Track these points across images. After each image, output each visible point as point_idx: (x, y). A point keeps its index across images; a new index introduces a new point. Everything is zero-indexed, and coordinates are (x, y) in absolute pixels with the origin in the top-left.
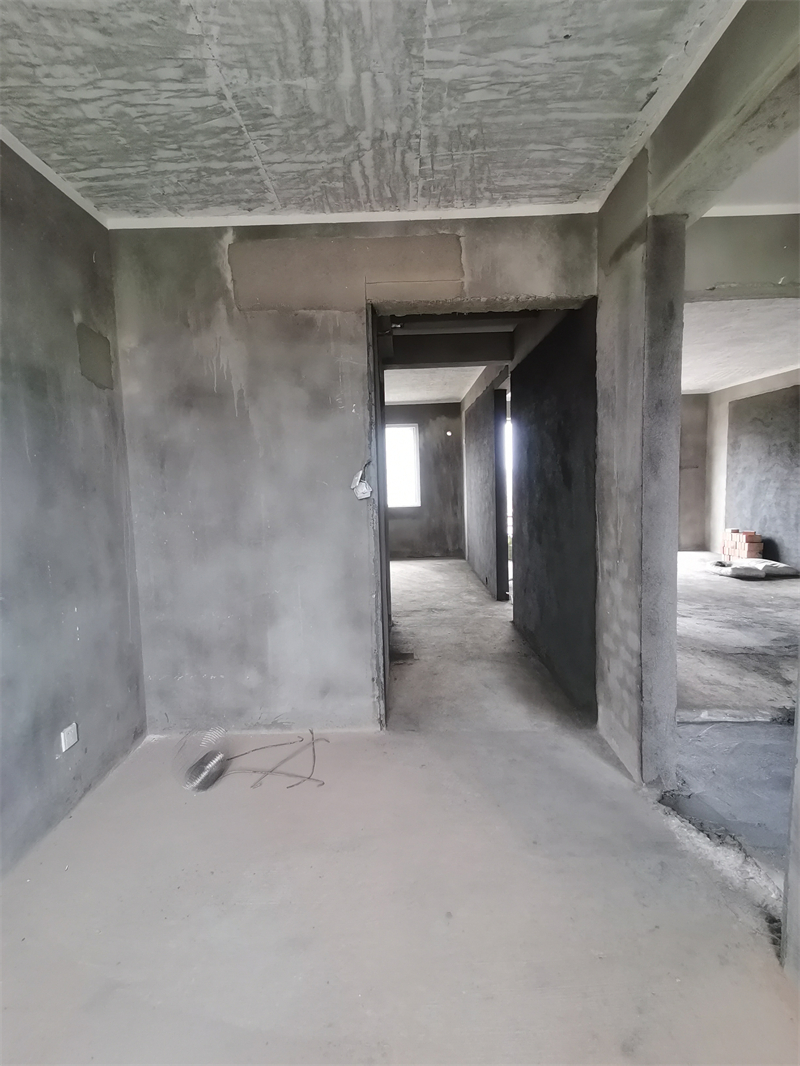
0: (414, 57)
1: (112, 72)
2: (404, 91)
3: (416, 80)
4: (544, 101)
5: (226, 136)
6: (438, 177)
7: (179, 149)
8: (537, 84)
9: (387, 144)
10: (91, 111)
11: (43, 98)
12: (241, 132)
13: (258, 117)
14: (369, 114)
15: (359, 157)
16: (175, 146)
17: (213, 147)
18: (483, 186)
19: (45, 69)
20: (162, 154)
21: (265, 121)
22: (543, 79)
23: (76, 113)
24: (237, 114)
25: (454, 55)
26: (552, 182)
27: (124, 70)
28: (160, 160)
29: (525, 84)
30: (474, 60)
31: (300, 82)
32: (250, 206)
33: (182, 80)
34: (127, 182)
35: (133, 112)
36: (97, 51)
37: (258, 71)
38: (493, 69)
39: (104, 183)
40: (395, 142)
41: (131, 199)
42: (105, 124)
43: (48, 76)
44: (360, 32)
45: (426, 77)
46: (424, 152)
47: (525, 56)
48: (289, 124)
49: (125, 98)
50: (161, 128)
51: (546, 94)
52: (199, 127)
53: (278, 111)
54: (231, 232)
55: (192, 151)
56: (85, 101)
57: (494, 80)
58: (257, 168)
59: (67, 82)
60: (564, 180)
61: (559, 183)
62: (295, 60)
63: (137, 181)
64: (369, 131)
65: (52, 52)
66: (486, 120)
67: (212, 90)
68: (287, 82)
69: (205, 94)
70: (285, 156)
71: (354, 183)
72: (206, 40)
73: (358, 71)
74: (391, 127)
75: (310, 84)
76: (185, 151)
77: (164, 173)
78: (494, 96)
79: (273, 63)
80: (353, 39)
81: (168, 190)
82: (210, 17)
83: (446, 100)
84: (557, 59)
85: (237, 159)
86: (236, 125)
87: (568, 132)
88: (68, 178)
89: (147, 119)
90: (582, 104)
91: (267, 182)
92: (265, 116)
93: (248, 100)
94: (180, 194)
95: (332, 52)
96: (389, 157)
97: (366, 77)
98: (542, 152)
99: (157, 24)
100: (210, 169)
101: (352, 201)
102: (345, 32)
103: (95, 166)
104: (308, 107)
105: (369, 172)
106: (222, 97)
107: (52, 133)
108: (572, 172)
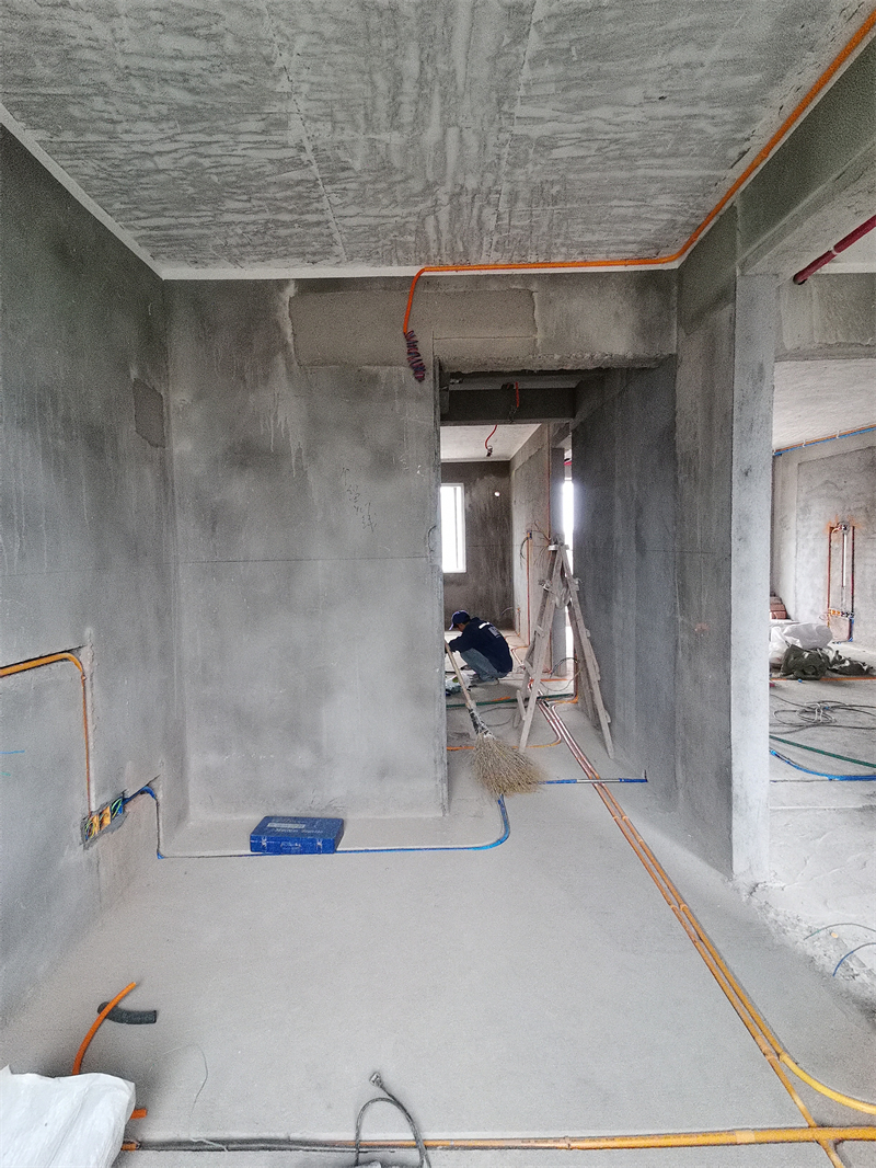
0: (505, 113)
1: (192, 127)
2: (490, 148)
3: (505, 136)
4: (632, 158)
5: (300, 188)
6: (514, 232)
7: (249, 201)
8: (627, 141)
9: (464, 199)
10: (162, 162)
11: (118, 152)
12: (316, 185)
13: (335, 170)
14: (450, 170)
15: (435, 212)
16: (245, 197)
17: (286, 199)
18: (559, 241)
19: (126, 126)
20: (231, 204)
21: (342, 175)
22: (633, 136)
23: (149, 165)
24: (314, 167)
25: (546, 112)
26: (632, 238)
27: (205, 124)
28: (227, 211)
29: (616, 141)
30: (566, 116)
31: (384, 136)
32: (315, 258)
33: (263, 132)
34: (188, 232)
35: (206, 162)
36: (182, 108)
37: (343, 125)
38: (585, 125)
39: (165, 232)
40: (473, 198)
41: (192, 250)
42: (175, 174)
43: (126, 132)
44: (453, 90)
45: (515, 133)
46: (503, 207)
47: (618, 115)
48: (366, 177)
49: (201, 150)
50: (234, 179)
51: (636, 151)
52: (272, 179)
53: (357, 165)
54: (292, 285)
55: (264, 203)
56: (160, 153)
57: (584, 137)
58: (328, 222)
59: (144, 137)
60: (644, 235)
61: (639, 239)
62: (381, 116)
63: (200, 231)
64: (449, 186)
65: (136, 109)
66: (571, 176)
67: (291, 143)
68: (371, 136)
69: (285, 146)
70: (359, 210)
71: (426, 238)
72: (294, 97)
73: (445, 126)
74: (471, 183)
75: (395, 139)
76: (254, 202)
77: (229, 224)
78: (582, 153)
79: (360, 118)
80: (443, 96)
81: (230, 241)
82: (301, 78)
83: (531, 156)
84: (651, 118)
85: (308, 212)
86: (312, 178)
87: (653, 188)
88: (127, 227)
89: (220, 170)
90: (671, 161)
91: (337, 236)
92: (343, 169)
93: (329, 153)
94: (244, 246)
95: (421, 106)
96: (466, 211)
97: (453, 132)
98: (625, 208)
99: (247, 83)
100: (279, 221)
101: (422, 255)
102: (437, 88)
103: (158, 215)
104: (388, 162)
105: (444, 226)
106: (302, 149)
107: (120, 184)
108: (654, 228)
